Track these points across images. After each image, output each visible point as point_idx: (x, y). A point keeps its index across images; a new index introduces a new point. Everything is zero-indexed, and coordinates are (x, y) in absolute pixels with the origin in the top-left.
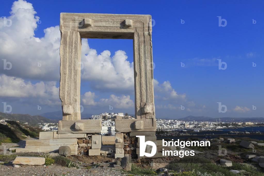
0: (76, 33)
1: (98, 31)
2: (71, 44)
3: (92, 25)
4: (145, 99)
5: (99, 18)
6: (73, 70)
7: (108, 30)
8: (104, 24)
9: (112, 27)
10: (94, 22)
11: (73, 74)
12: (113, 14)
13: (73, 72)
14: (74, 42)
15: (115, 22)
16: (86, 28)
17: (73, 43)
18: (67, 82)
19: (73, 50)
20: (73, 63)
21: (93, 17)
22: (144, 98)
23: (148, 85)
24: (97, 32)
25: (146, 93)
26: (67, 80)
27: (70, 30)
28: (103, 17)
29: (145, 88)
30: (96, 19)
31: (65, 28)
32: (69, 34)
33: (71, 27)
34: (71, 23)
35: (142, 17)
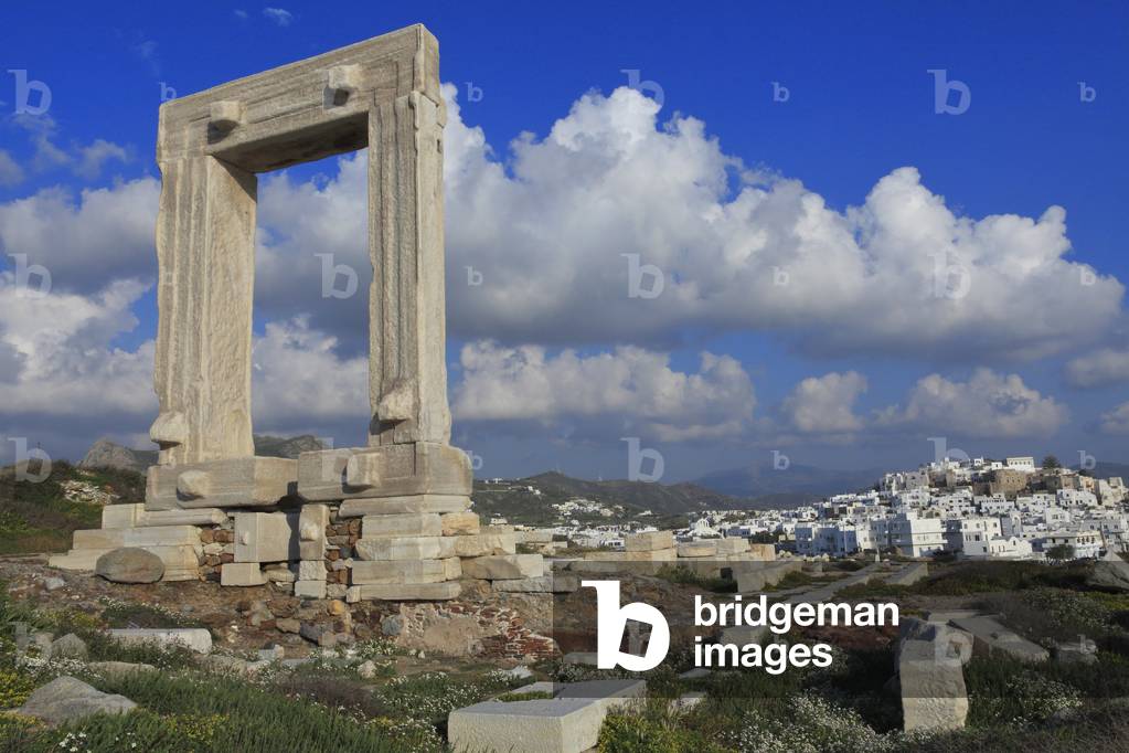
0: (199, 161)
1: (261, 137)
2: (186, 206)
3: (243, 122)
4: (395, 365)
5: (262, 89)
6: (190, 291)
7: (291, 126)
8: (276, 106)
9: (300, 109)
10: (250, 109)
11: (190, 305)
12: (301, 63)
13: (190, 298)
14: (194, 193)
15: (309, 90)
16: (226, 136)
17: (193, 199)
18: (172, 337)
19: (193, 222)
20: (191, 268)
21: (243, 91)
22: (393, 361)
23: (404, 310)
24: (258, 141)
25: (396, 342)
26: (173, 328)
27: (185, 157)
28: (272, 80)
29: (396, 322)
30: (250, 94)
31: (170, 151)
32: (180, 169)
33: (186, 145)
34: (187, 132)
35: (392, 40)
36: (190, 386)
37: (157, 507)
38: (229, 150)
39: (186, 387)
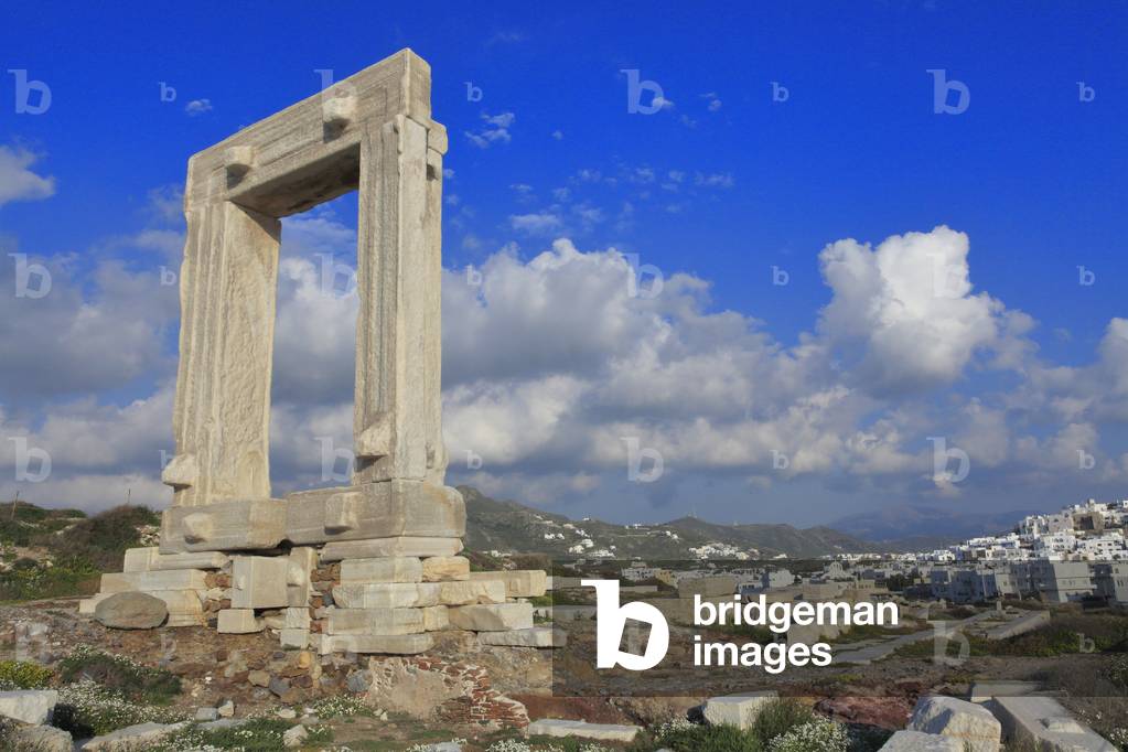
0: (218, 208)
1: (269, 179)
2: (206, 252)
3: (255, 165)
4: (376, 399)
5: (271, 133)
6: (206, 333)
7: (295, 165)
8: (283, 147)
9: (303, 146)
10: (262, 152)
11: (206, 347)
12: (303, 102)
13: (206, 340)
14: (214, 237)
15: (311, 127)
16: (240, 182)
17: (212, 243)
18: (190, 378)
19: (211, 266)
20: (207, 311)
21: (256, 136)
22: (375, 395)
23: (385, 340)
24: (268, 183)
25: (378, 374)
26: (190, 371)
27: (208, 205)
28: (280, 122)
29: (378, 354)
30: (261, 138)
31: (195, 200)
32: (203, 217)
33: (209, 193)
34: (210, 181)
35: (380, 69)
36: (203, 428)
37: (169, 550)
38: (245, 194)
39: (198, 429)
